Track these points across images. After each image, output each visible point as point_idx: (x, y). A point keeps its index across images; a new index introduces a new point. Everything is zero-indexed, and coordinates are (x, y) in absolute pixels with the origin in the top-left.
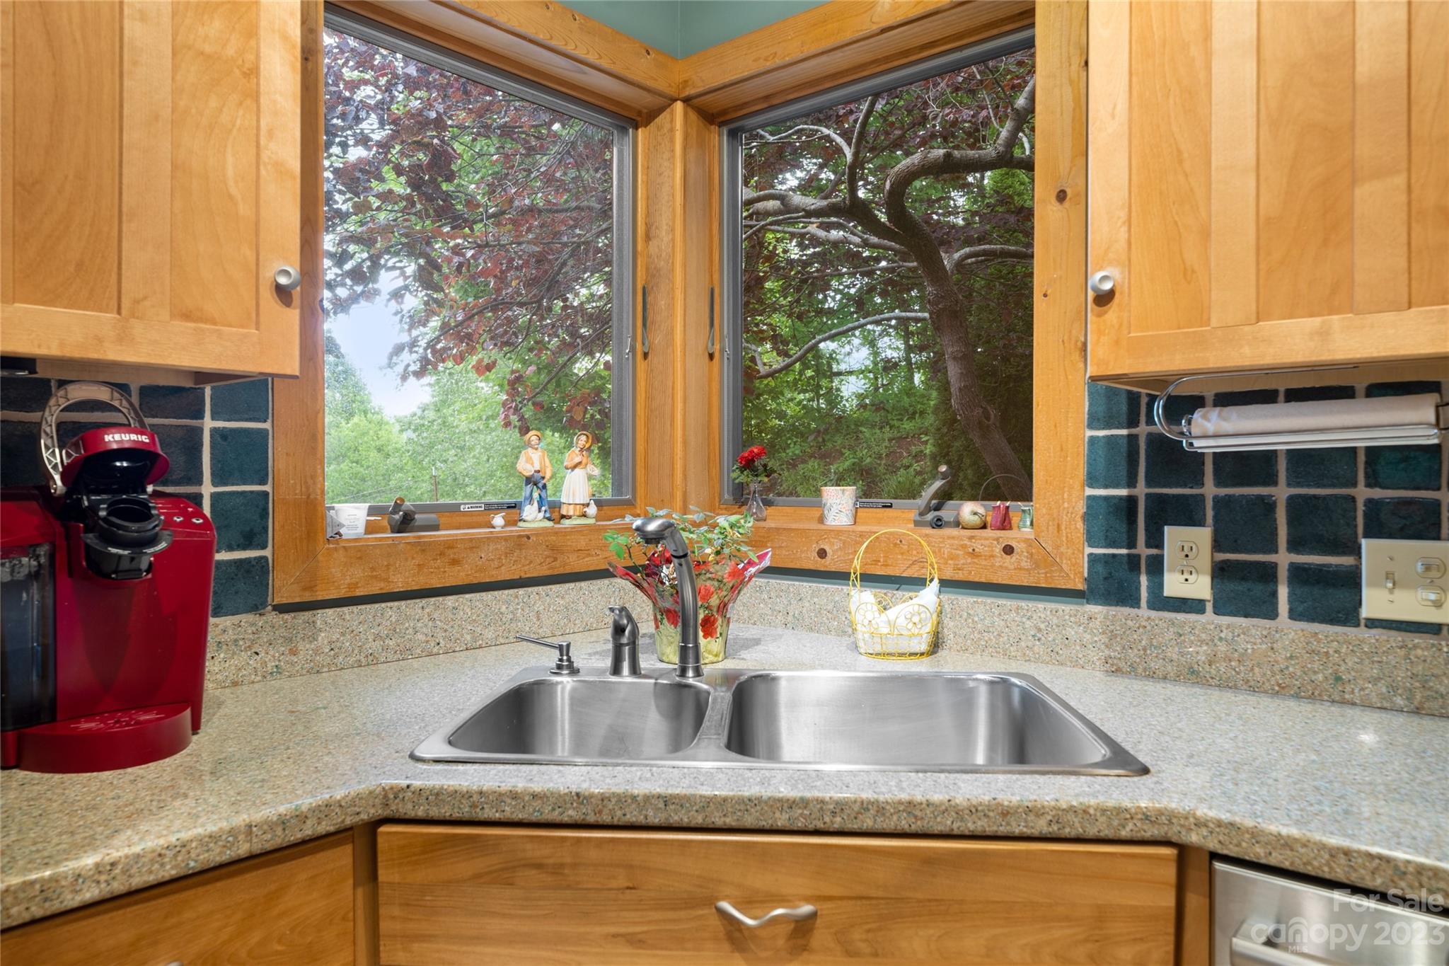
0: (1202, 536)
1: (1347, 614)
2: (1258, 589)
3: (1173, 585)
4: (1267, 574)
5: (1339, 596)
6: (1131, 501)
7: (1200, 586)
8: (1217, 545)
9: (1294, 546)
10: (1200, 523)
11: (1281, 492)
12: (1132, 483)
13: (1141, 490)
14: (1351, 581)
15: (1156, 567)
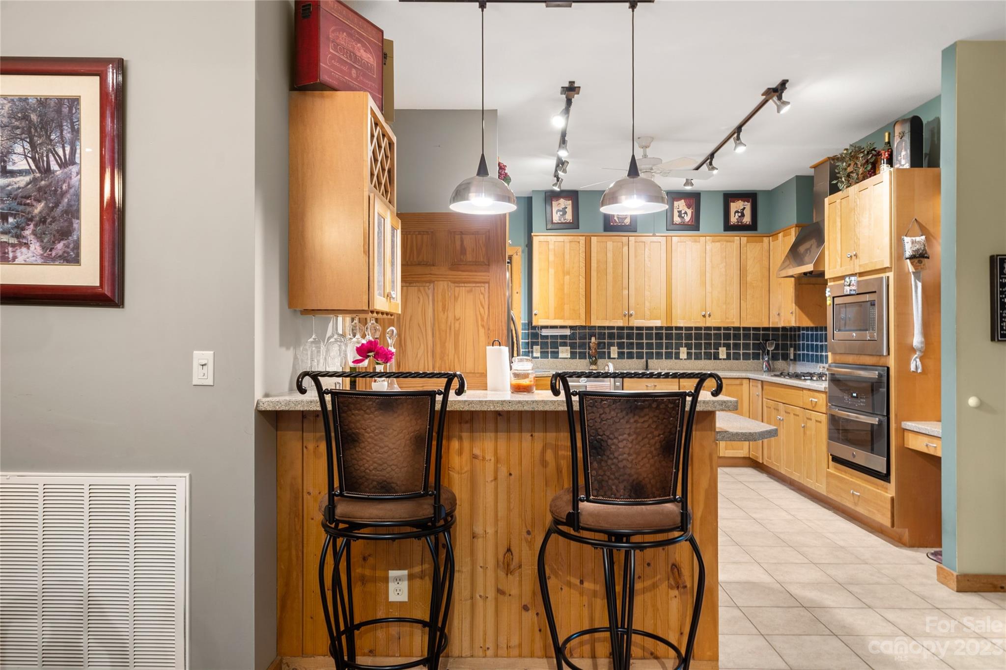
0: (539, 347)
1: (557, 357)
2: (546, 355)
3: (535, 355)
4: (547, 352)
5: (556, 355)
6: (529, 342)
7: (538, 355)
8: (541, 349)
9: (551, 348)
10: (538, 345)
11: (549, 341)
12: (528, 339)
13: (530, 340)
14: (558, 352)
15: (532, 352)
